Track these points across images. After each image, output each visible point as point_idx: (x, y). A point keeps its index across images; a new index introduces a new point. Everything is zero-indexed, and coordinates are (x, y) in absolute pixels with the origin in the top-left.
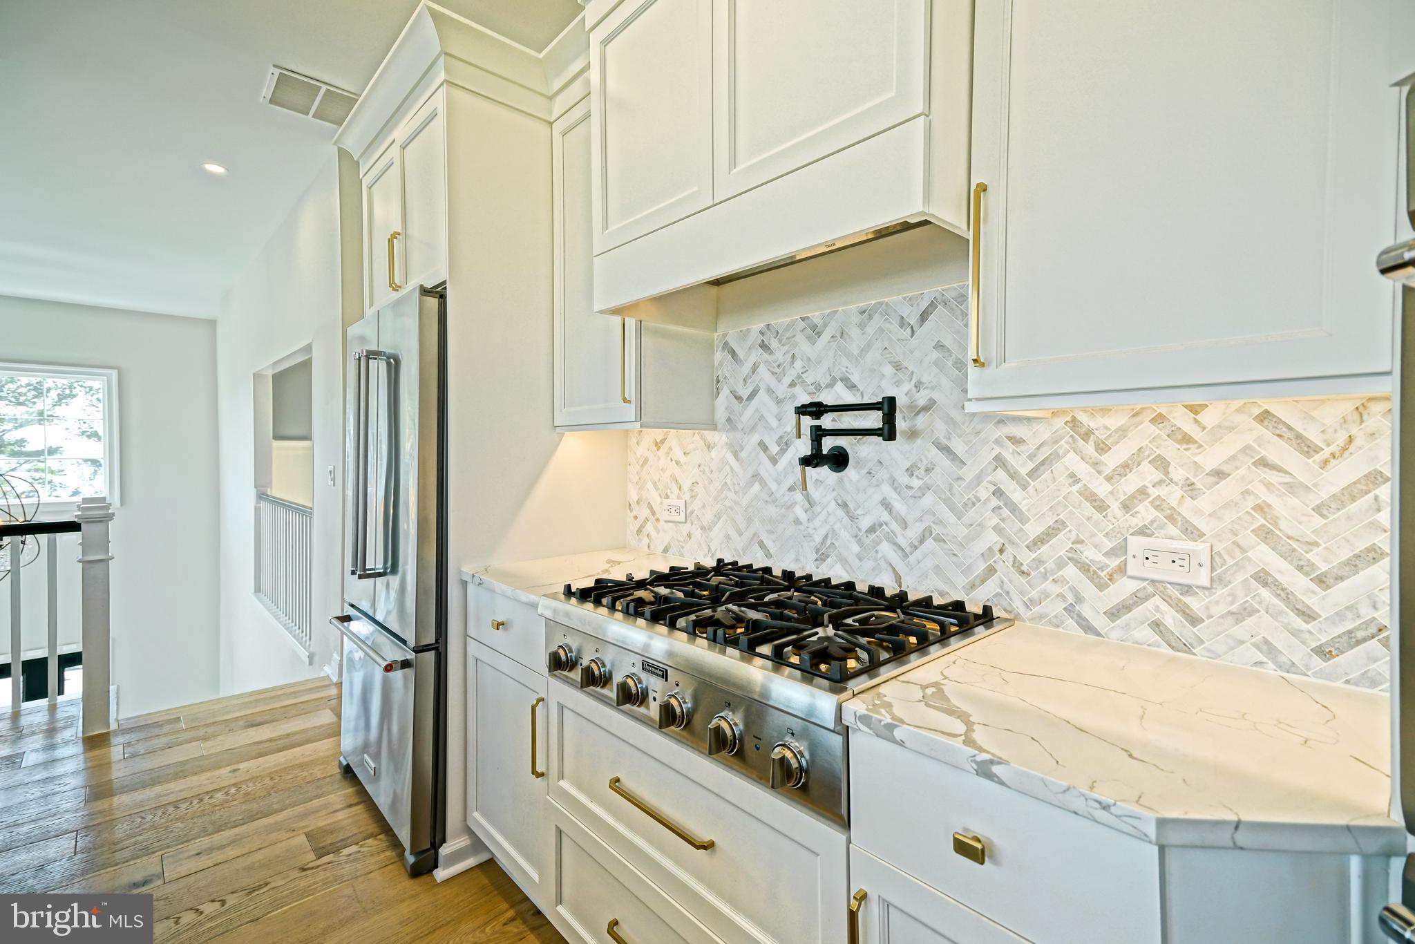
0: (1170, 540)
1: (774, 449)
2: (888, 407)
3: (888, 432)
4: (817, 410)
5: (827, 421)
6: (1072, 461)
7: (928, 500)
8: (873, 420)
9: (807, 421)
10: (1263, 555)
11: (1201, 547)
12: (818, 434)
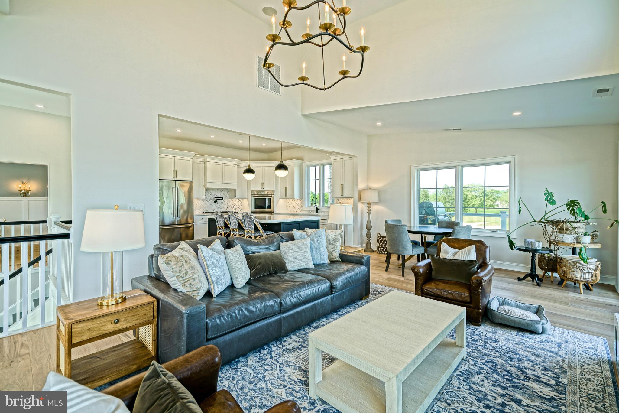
0: (235, 206)
1: (208, 201)
2: (223, 198)
3: (223, 200)
4: (217, 198)
5: (218, 199)
6: (231, 202)
7: (223, 205)
8: (222, 199)
9: (216, 198)
10: (239, 206)
11: (236, 206)
12: (216, 200)
